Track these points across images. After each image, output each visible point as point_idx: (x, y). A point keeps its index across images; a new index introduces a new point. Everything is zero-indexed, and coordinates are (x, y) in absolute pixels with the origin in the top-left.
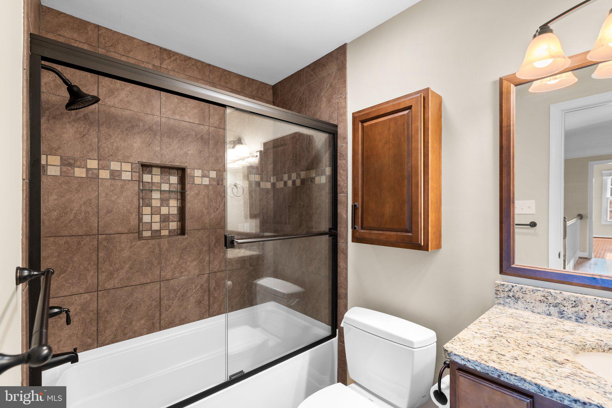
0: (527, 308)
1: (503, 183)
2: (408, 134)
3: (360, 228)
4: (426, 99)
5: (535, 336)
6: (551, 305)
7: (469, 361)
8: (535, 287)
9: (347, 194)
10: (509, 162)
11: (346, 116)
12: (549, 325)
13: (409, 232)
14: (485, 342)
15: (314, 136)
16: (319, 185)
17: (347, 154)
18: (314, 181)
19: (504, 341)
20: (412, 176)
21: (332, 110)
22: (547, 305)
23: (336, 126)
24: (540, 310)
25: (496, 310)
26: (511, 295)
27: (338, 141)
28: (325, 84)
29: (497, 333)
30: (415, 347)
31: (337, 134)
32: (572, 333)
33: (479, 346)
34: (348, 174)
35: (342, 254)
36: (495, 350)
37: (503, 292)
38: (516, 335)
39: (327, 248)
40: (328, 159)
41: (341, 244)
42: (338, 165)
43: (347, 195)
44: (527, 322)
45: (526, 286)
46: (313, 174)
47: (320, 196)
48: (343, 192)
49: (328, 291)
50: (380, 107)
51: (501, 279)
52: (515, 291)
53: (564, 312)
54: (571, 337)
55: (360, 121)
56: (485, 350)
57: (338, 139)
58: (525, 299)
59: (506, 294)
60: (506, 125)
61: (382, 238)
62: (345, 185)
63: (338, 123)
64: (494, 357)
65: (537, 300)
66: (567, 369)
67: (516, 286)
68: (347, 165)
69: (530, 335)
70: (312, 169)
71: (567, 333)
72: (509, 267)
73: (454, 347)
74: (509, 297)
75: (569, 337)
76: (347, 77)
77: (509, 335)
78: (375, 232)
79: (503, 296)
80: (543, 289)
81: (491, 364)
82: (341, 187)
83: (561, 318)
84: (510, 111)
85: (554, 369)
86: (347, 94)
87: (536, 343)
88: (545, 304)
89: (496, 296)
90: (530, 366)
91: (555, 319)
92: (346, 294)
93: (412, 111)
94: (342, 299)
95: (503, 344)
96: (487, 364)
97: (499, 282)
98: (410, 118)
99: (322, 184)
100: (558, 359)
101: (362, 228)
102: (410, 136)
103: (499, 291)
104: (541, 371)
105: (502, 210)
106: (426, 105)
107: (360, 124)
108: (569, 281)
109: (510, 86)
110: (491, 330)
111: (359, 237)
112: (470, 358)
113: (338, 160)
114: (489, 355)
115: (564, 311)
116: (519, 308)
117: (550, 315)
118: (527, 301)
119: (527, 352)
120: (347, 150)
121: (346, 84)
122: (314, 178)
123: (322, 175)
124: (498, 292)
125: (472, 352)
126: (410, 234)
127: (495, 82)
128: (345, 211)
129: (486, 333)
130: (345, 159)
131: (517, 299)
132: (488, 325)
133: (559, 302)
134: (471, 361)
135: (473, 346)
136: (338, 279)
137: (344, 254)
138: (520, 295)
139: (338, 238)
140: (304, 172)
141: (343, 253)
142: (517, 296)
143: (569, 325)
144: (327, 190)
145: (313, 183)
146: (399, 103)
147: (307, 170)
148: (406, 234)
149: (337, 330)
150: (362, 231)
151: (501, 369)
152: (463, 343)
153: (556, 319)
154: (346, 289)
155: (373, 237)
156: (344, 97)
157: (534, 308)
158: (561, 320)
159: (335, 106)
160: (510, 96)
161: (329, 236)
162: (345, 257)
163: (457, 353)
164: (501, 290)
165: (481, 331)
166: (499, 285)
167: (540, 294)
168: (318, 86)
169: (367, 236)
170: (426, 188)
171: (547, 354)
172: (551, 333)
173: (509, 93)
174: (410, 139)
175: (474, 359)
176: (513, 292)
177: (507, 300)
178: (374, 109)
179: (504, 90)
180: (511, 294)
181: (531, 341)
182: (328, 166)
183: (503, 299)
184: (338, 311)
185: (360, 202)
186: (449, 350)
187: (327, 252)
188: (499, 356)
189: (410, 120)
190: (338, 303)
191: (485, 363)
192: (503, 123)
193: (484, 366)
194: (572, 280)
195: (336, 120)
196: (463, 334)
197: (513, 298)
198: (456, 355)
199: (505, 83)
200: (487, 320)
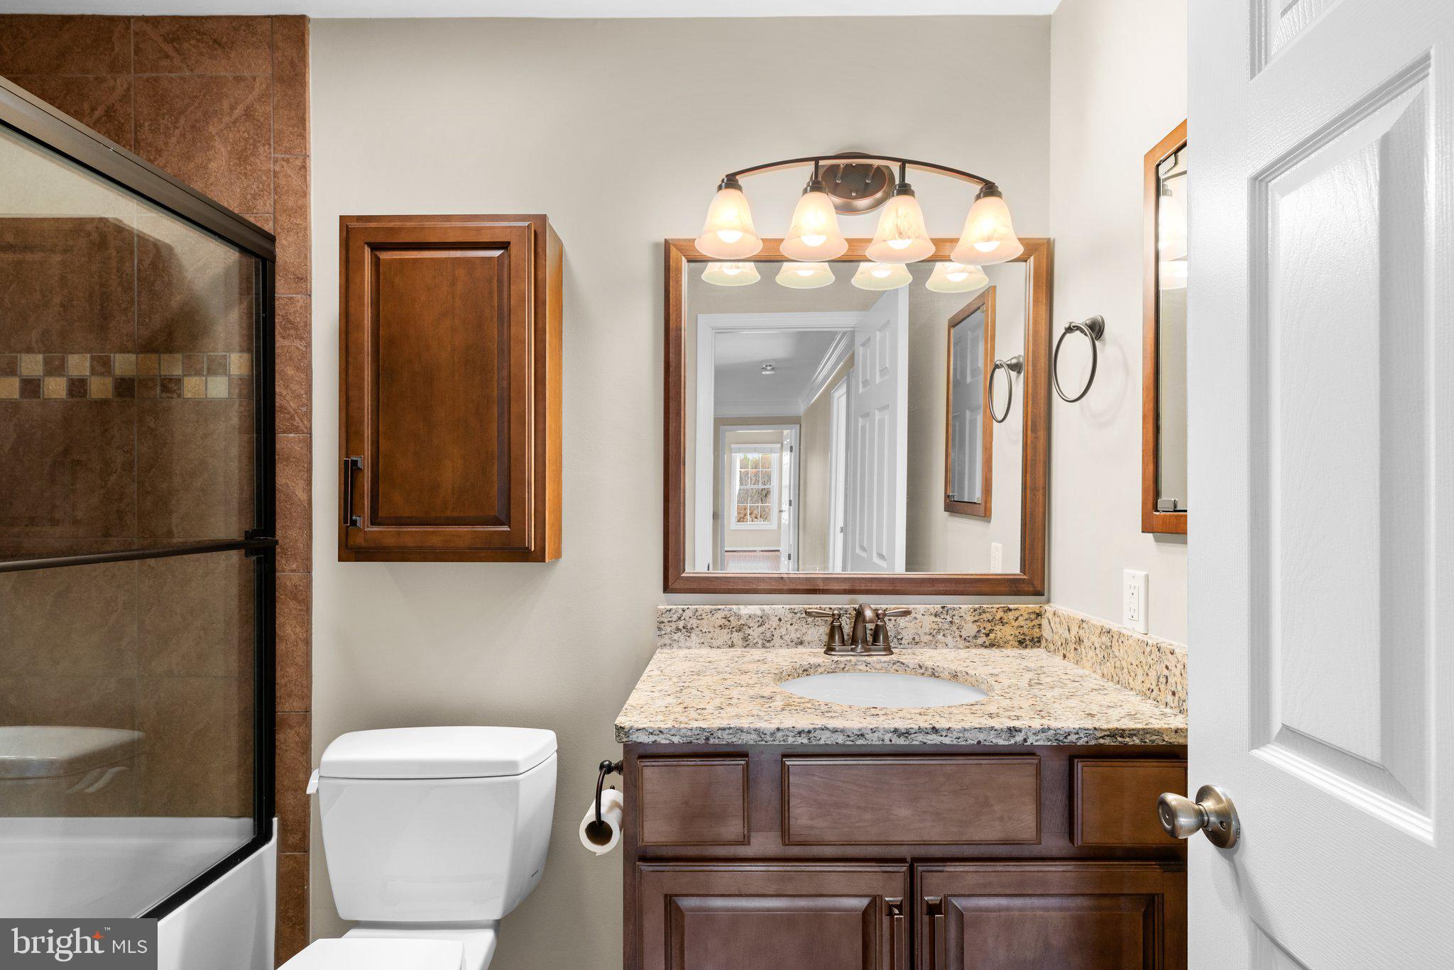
0: (703, 643)
1: (670, 428)
2: (500, 306)
3: (367, 522)
4: (540, 237)
5: (727, 676)
6: (734, 629)
7: (660, 732)
8: (713, 605)
9: (311, 434)
10: (678, 394)
11: (306, 218)
12: (736, 659)
13: (502, 524)
14: (670, 700)
15: (178, 250)
16: (199, 402)
17: (310, 325)
18: (180, 389)
19: (695, 692)
20: (508, 400)
21: (255, 187)
22: (729, 631)
23: (271, 239)
24: (720, 642)
25: (661, 656)
26: (681, 627)
27: (278, 284)
28: (226, 105)
29: (681, 684)
30: (521, 772)
31: (273, 261)
32: (764, 661)
33: (667, 707)
34: (311, 380)
35: (292, 604)
36: (690, 706)
37: (670, 624)
38: (704, 681)
39: (234, 591)
40: (237, 328)
41: (286, 573)
42: (277, 351)
43: (311, 437)
44: (710, 662)
45: (702, 606)
46: (173, 366)
47: (205, 436)
48: (296, 430)
49: (236, 717)
50: (427, 224)
51: (665, 602)
52: (687, 618)
53: (750, 637)
54: (765, 666)
55: (369, 244)
56: (676, 710)
57: (278, 278)
58: (700, 628)
59: (674, 627)
60: (674, 326)
61: (436, 541)
62: (304, 409)
63: (275, 231)
64: (693, 714)
65: (716, 626)
66: (778, 703)
67: (688, 608)
68: (309, 355)
69: (721, 676)
70: (170, 350)
71: (760, 663)
72: (678, 577)
73: (633, 719)
74: (678, 629)
75: (764, 667)
76: (309, 112)
77: (697, 684)
78: (414, 530)
79: (669, 629)
80: (724, 607)
81: (695, 725)
82: (289, 413)
83: (745, 647)
84: (681, 303)
85: (767, 706)
86: (310, 160)
87: (733, 683)
88: (726, 630)
89: (659, 633)
90: (739, 711)
91: (738, 651)
92: (307, 711)
93: (509, 256)
94: (291, 727)
95: (696, 695)
96: (690, 726)
97: (663, 607)
98: (506, 270)
99: (212, 401)
100: (765, 695)
101: (374, 522)
102: (506, 309)
103: (663, 622)
104: (755, 712)
105: (669, 477)
106: (540, 250)
107: (367, 251)
108: (754, 587)
109: (681, 260)
110: (671, 683)
111: (364, 544)
112: (663, 726)
113: (278, 337)
114: (685, 714)
115: (749, 635)
116: (693, 644)
117: (732, 646)
118: (704, 631)
119: (729, 697)
120: (310, 314)
121: (305, 130)
122: (179, 381)
123: (211, 372)
124: (662, 625)
125: (660, 717)
126: (506, 528)
127: (656, 245)
128: (301, 483)
129: (666, 688)
130: (301, 339)
131: (688, 630)
132: (662, 677)
133: (743, 623)
134: (665, 731)
135: (658, 710)
136: (279, 674)
137: (299, 602)
138: (694, 622)
139: (278, 558)
140: (133, 357)
141: (295, 598)
142: (689, 626)
143: (757, 653)
144: (235, 421)
145: (175, 395)
146: (479, 229)
147: (141, 352)
148: (497, 529)
149: (275, 820)
150: (375, 529)
151: (710, 726)
152: (642, 710)
153: (740, 650)
154: (307, 697)
155: (410, 542)
156: (298, 163)
157: (712, 641)
158: (746, 650)
159: (264, 178)
160: (681, 277)
161: (246, 555)
162: (301, 610)
163: (641, 726)
164: (666, 620)
165: (659, 688)
166: (664, 612)
167: (720, 615)
168: (196, 97)
169: (390, 541)
170: (540, 427)
171: (751, 692)
172: (745, 667)
173: (679, 270)
174: (505, 316)
175: (669, 725)
176: (684, 619)
177: (676, 637)
178: (409, 224)
179: (672, 263)
180: (681, 624)
181: (728, 683)
182: (237, 348)
183: (670, 636)
184: (277, 764)
185: (366, 453)
186: (627, 725)
187: (234, 604)
188: (698, 711)
189: (506, 275)
190: (277, 743)
191: (686, 726)
192: (671, 322)
193: (684, 731)
194: (758, 586)
195: (267, 220)
196: (635, 698)
197: (684, 630)
198: (640, 730)
199: (674, 251)
200: (659, 673)
